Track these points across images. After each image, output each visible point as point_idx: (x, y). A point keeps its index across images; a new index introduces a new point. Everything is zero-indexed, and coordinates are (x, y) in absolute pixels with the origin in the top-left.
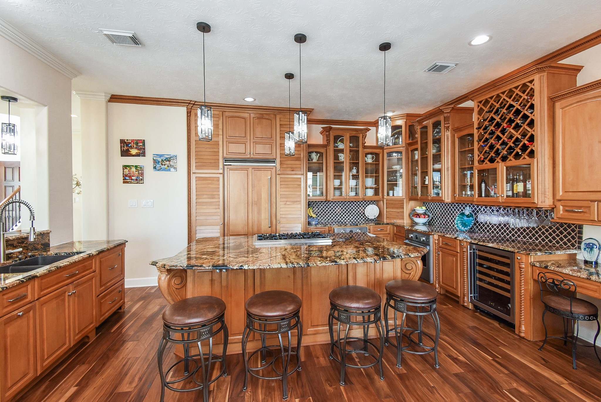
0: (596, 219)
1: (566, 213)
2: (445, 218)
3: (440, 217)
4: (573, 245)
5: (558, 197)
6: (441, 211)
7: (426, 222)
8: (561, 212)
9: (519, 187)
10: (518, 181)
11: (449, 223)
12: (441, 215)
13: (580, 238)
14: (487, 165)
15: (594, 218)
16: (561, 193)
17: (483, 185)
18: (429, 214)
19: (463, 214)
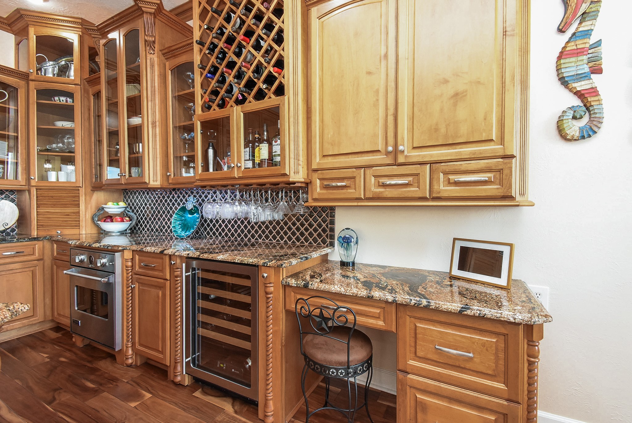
0: (362, 197)
1: (324, 191)
2: (159, 219)
3: (150, 219)
4: (324, 242)
5: (314, 166)
6: (152, 208)
7: (126, 230)
8: (318, 190)
9: (263, 152)
10: (261, 141)
11: (164, 227)
12: (152, 216)
13: (332, 230)
14: (216, 113)
15: (361, 195)
16: (318, 160)
17: (211, 152)
18: (132, 214)
19: (184, 209)
